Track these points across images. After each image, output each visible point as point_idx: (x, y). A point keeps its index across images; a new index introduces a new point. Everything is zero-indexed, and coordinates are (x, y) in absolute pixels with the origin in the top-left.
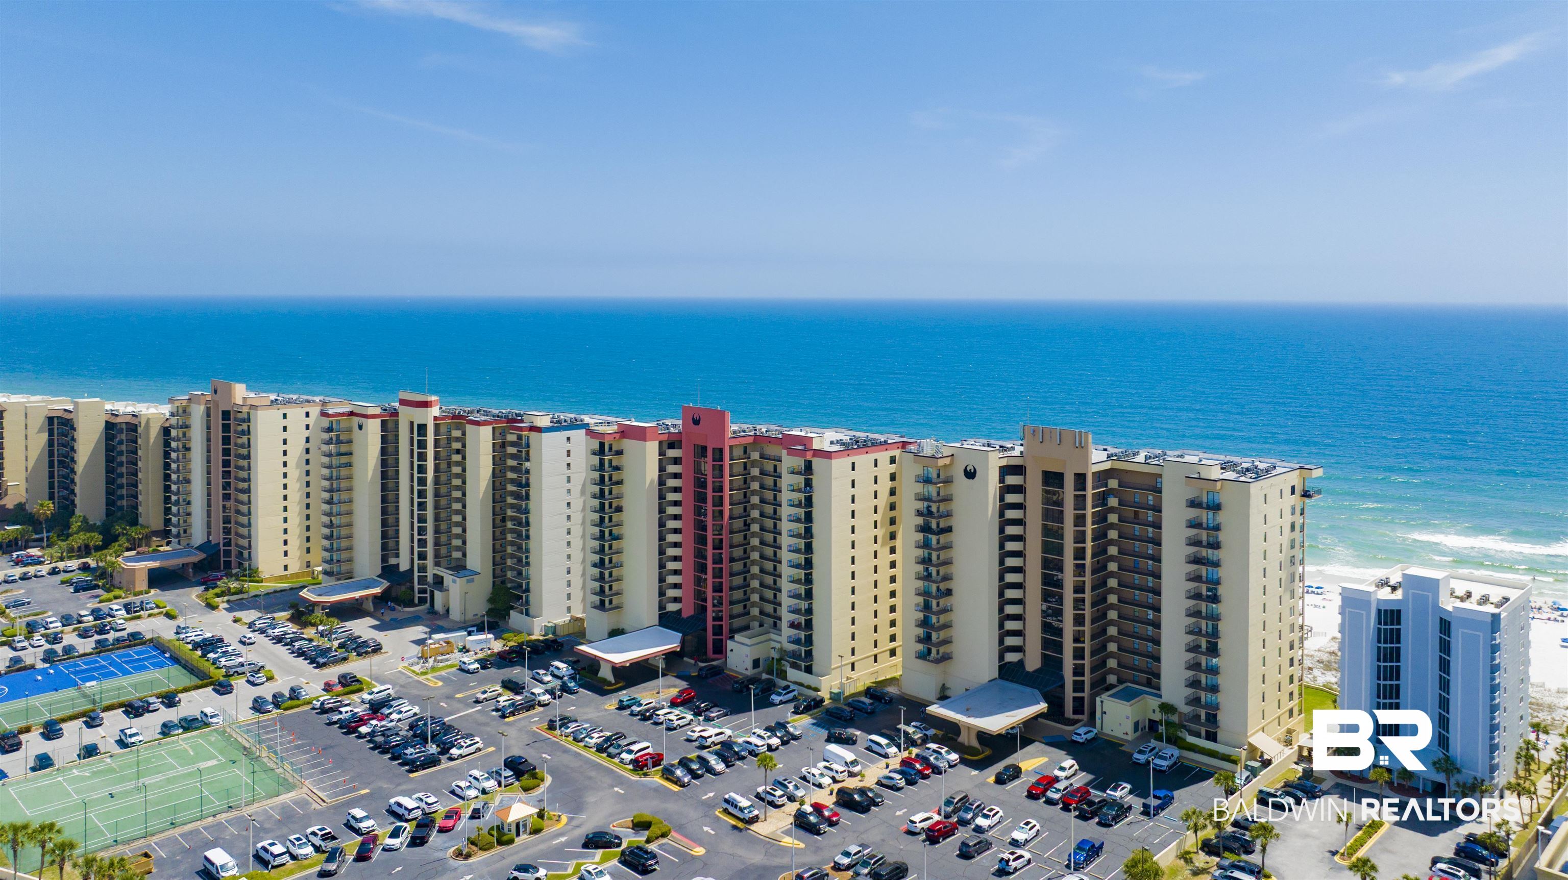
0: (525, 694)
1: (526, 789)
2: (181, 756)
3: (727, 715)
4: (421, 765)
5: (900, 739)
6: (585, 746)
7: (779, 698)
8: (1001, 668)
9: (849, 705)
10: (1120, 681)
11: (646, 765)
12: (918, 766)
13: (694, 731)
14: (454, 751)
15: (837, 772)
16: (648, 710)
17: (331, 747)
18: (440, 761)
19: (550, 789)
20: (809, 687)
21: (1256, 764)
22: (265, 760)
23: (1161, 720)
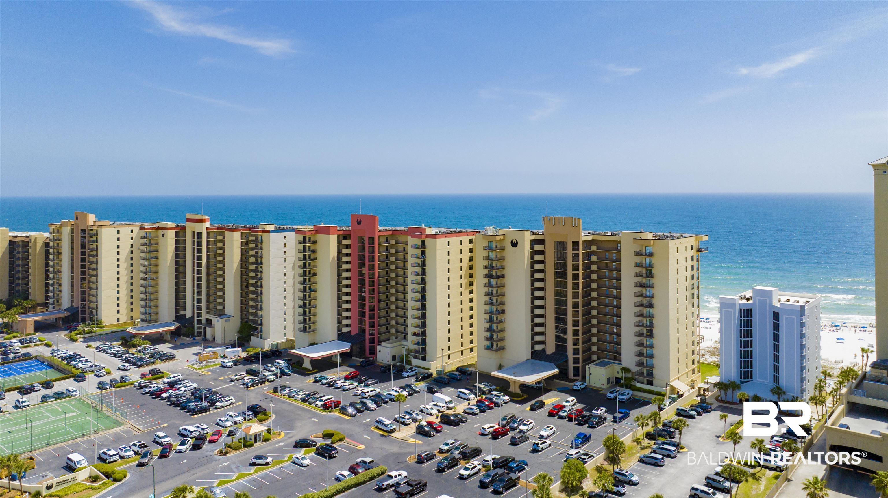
0: (260, 376)
1: (261, 421)
2: (54, 412)
3: (377, 383)
4: (198, 411)
5: (476, 390)
6: (295, 400)
7: (407, 374)
8: (533, 353)
9: (447, 376)
10: (599, 359)
11: (331, 407)
12: (487, 403)
13: (358, 390)
14: (218, 404)
15: (440, 407)
16: (331, 382)
17: (145, 405)
18: (209, 409)
19: (274, 421)
20: (424, 368)
21: (676, 396)
22: (105, 412)
23: (622, 377)
